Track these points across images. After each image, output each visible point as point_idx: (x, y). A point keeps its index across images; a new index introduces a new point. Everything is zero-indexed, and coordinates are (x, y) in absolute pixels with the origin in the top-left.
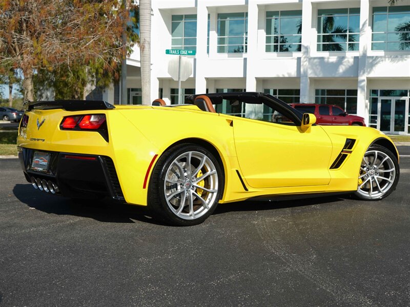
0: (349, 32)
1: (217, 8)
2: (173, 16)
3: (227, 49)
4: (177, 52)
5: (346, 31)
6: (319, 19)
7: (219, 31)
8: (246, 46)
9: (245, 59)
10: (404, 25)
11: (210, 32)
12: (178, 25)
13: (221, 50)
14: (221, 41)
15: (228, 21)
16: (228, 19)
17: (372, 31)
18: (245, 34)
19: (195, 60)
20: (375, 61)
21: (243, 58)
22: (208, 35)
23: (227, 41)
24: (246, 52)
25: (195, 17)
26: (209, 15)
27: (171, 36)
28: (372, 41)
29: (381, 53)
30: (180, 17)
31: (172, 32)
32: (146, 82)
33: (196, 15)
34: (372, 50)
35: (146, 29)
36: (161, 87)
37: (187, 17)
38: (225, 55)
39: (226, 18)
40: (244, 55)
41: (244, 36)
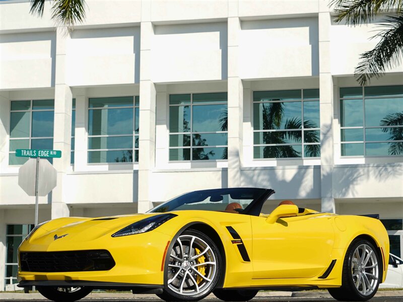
0: (305, 127)
1: (88, 89)
2: (12, 102)
3: (104, 156)
4: (33, 154)
5: (299, 126)
6: (256, 107)
7: (91, 127)
8: (137, 152)
9: (136, 173)
10: (395, 117)
11: (76, 129)
12: (20, 118)
13: (94, 158)
14: (94, 143)
15: (105, 110)
16: (106, 106)
17: (342, 126)
18: (134, 132)
20: (349, 174)
21: (132, 171)
22: (73, 134)
23: (104, 143)
24: (137, 160)
25: (50, 103)
26: (74, 100)
27: (9, 136)
28: (342, 140)
29: (360, 160)
30: (25, 104)
31: (12, 128)
33: (53, 100)
34: (342, 155)
37: (37, 103)
38: (104, 167)
39: (103, 106)
40: (136, 167)
41: (134, 134)
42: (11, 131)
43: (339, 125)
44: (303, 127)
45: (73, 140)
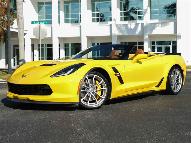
0: (138, 10)
2: (38, 3)
3: (70, 21)
4: (38, 23)
6: (121, 3)
7: (65, 11)
8: (81, 19)
9: (81, 26)
10: (168, 6)
11: (60, 12)
12: (42, 8)
13: (66, 21)
14: (66, 16)
15: (70, 5)
16: (70, 4)
17: (151, 9)
18: (80, 12)
19: (52, 27)
20: (153, 26)
21: (79, 26)
22: (59, 13)
23: (70, 16)
24: (81, 22)
26: (59, 2)
27: (38, 14)
28: (151, 14)
29: (157, 21)
30: (43, 3)
31: (38, 12)
32: (21, 41)
33: (52, 2)
34: (151, 19)
35: (20, 10)
36: (33, 44)
37: (47, 3)
38: (70, 24)
39: (69, 3)
40: (80, 24)
41: (80, 13)
42: (38, 13)
43: (150, 9)
44: (137, 10)
45: (59, 16)
